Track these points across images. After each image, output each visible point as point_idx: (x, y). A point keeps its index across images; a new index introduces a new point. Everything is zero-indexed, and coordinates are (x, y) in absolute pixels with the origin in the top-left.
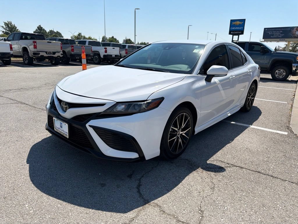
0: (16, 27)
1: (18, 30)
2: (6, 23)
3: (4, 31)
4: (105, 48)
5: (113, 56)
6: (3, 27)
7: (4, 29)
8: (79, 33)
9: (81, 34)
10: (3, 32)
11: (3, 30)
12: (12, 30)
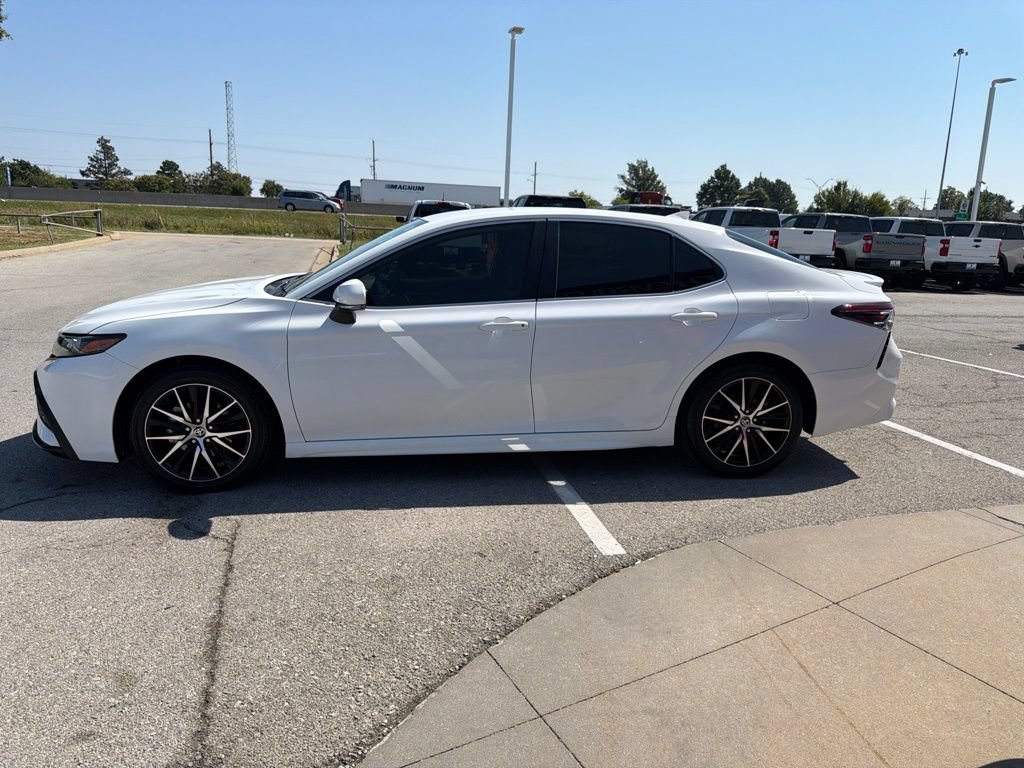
0: (656, 176)
1: (659, 182)
2: (633, 166)
3: (625, 187)
4: (942, 241)
5: (968, 266)
6: (623, 177)
7: (626, 182)
8: (839, 184)
9: (845, 184)
10: (621, 190)
11: (621, 186)
12: (643, 185)
